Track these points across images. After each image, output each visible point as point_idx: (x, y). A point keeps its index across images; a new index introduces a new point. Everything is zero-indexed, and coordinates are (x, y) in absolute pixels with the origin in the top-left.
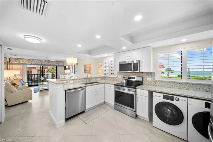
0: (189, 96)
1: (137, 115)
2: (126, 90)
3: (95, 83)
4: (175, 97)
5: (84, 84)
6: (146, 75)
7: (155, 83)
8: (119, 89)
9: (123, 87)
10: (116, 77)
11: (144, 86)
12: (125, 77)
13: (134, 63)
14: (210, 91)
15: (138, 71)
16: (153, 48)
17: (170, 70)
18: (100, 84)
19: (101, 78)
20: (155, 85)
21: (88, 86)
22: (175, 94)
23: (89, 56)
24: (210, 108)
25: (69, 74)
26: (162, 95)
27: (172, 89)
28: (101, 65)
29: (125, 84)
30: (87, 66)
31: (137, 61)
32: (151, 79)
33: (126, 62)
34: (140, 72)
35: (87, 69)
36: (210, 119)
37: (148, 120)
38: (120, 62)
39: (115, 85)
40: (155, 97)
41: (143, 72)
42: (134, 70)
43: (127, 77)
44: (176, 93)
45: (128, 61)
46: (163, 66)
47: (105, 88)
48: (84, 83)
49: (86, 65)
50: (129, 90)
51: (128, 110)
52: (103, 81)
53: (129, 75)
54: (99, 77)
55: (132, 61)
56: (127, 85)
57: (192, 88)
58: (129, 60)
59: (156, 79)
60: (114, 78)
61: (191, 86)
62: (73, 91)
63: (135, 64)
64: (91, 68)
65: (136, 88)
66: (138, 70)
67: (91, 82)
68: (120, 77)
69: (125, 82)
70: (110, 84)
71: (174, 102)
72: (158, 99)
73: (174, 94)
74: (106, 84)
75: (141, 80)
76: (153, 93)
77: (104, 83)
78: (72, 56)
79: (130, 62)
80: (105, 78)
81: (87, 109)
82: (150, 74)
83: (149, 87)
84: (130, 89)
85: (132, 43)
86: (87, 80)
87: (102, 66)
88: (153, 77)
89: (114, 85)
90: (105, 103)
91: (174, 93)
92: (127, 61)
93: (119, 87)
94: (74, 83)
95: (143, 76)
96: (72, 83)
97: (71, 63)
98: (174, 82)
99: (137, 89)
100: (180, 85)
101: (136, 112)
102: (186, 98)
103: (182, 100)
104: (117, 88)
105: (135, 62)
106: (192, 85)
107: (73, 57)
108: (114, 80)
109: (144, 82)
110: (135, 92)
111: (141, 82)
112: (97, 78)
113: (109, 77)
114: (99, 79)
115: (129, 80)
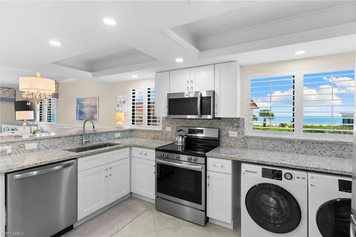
0: (309, 169)
1: (208, 218)
2: (184, 162)
3: (105, 145)
4: (284, 171)
5: (71, 150)
6: (226, 125)
7: (245, 142)
8: (167, 158)
9: (176, 155)
10: (161, 129)
11: (222, 151)
12: (181, 130)
13: (202, 98)
14: (342, 156)
15: (209, 117)
16: (241, 66)
17: (268, 114)
18: (118, 148)
19: (123, 134)
20: (245, 147)
21: (82, 156)
22: (284, 166)
23: (89, 74)
24: (350, 192)
25: (31, 123)
26: (259, 169)
27: (276, 153)
28: (123, 100)
29: (182, 146)
30: (86, 103)
31: (208, 92)
32: (236, 133)
33: (183, 93)
34: (214, 118)
35: (86, 110)
36: (351, 215)
37: (232, 228)
38: (168, 95)
39: (157, 150)
40: (247, 174)
41: (220, 118)
42: (202, 114)
43: (187, 130)
44: (285, 162)
45: (189, 93)
46: (256, 106)
47: (132, 158)
48: (72, 148)
49: (83, 99)
50: (189, 160)
51: (187, 207)
52: (127, 141)
53: (191, 125)
54: (116, 130)
55: (197, 93)
56: (185, 148)
57: (312, 151)
58: (190, 90)
59: (246, 134)
60: (155, 132)
61: (311, 146)
62: (35, 173)
63: (203, 101)
64: (95, 107)
65: (207, 154)
66: (210, 114)
67: (94, 144)
68: (168, 129)
69: (180, 141)
70: (144, 147)
71: (283, 183)
72: (252, 177)
73: (282, 165)
74: (134, 149)
75: (217, 137)
76: (243, 165)
77: (130, 147)
78: (38, 74)
79: (192, 95)
80: (134, 133)
81: (78, 220)
82: (235, 122)
83: (233, 151)
84: (193, 158)
85: (197, 50)
86: (82, 140)
87: (124, 102)
88: (240, 130)
89: (154, 151)
90: (131, 196)
91: (283, 162)
92: (186, 93)
93: (166, 154)
94: (39, 149)
95: (220, 127)
96: (32, 151)
97: (35, 91)
98: (281, 139)
99: (208, 158)
100: (290, 145)
101: (206, 211)
102: (305, 173)
103: (298, 178)
104: (162, 158)
105: (204, 95)
106: (313, 143)
107: (42, 76)
108: (154, 138)
109: (224, 140)
110: (204, 166)
111: (217, 140)
112: (111, 133)
113: (143, 131)
114: (116, 136)
115: (191, 136)
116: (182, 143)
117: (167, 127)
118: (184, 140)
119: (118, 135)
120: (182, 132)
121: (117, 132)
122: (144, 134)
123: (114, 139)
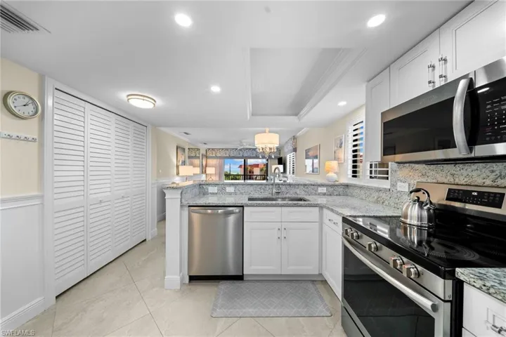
3: (301, 200)
10: (389, 187)
19: (331, 189)
28: (340, 142)
29: (420, 228)
30: (311, 153)
38: (383, 115)
39: (344, 220)
47: (323, 226)
49: (309, 150)
54: (321, 182)
60: (379, 190)
64: (317, 156)
77: (321, 207)
78: (267, 130)
80: (350, 191)
86: (272, 190)
87: (341, 146)
94: (235, 193)
108: (377, 202)
112: (313, 187)
113: (361, 187)
114: (319, 191)
115: (464, 209)
116: (420, 218)
117: (399, 184)
118: (425, 214)
119: (322, 190)
120: (420, 194)
121: (322, 185)
122: (363, 192)
123: (316, 194)
